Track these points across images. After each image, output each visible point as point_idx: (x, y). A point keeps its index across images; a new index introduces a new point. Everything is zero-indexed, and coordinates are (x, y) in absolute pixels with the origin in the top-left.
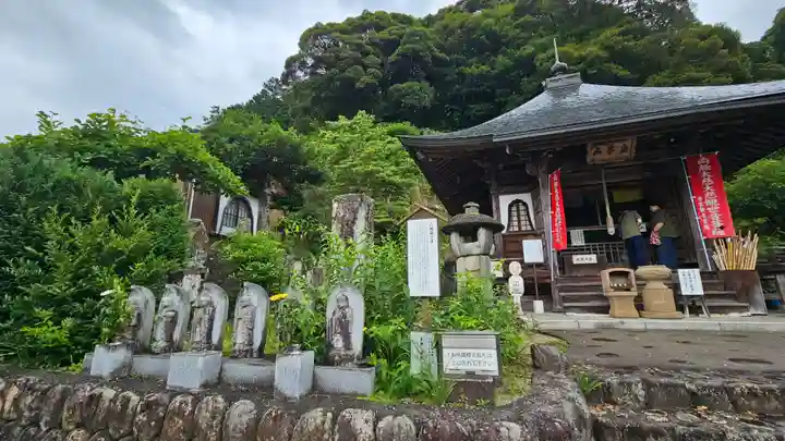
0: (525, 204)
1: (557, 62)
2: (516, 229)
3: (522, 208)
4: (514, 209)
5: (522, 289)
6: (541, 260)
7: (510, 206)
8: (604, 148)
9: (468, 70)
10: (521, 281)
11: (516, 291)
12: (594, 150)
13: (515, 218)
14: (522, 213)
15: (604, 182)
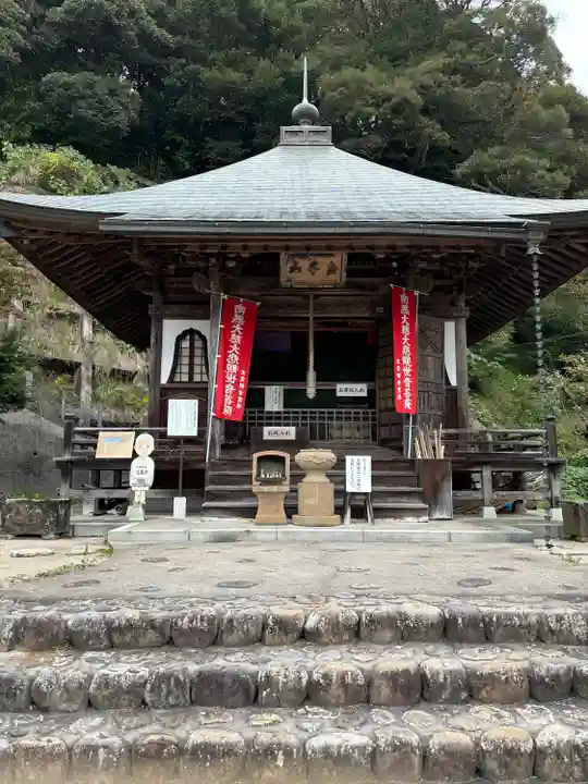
0: (203, 338)
1: (305, 101)
2: (185, 378)
3: (198, 344)
4: (186, 344)
5: (149, 478)
6: (194, 433)
7: (180, 339)
8: (304, 264)
9: (206, 74)
10: (150, 465)
11: (142, 482)
12: (290, 264)
13: (185, 361)
14: (198, 352)
15: (311, 316)
